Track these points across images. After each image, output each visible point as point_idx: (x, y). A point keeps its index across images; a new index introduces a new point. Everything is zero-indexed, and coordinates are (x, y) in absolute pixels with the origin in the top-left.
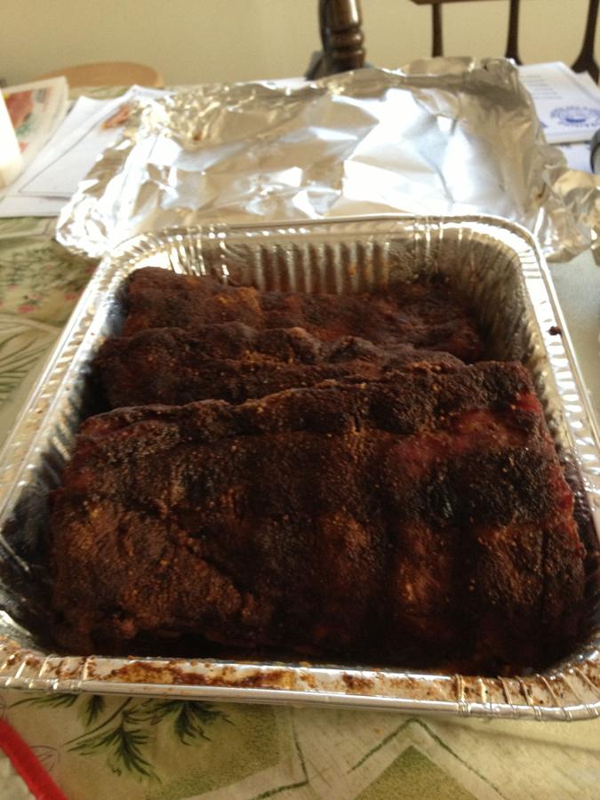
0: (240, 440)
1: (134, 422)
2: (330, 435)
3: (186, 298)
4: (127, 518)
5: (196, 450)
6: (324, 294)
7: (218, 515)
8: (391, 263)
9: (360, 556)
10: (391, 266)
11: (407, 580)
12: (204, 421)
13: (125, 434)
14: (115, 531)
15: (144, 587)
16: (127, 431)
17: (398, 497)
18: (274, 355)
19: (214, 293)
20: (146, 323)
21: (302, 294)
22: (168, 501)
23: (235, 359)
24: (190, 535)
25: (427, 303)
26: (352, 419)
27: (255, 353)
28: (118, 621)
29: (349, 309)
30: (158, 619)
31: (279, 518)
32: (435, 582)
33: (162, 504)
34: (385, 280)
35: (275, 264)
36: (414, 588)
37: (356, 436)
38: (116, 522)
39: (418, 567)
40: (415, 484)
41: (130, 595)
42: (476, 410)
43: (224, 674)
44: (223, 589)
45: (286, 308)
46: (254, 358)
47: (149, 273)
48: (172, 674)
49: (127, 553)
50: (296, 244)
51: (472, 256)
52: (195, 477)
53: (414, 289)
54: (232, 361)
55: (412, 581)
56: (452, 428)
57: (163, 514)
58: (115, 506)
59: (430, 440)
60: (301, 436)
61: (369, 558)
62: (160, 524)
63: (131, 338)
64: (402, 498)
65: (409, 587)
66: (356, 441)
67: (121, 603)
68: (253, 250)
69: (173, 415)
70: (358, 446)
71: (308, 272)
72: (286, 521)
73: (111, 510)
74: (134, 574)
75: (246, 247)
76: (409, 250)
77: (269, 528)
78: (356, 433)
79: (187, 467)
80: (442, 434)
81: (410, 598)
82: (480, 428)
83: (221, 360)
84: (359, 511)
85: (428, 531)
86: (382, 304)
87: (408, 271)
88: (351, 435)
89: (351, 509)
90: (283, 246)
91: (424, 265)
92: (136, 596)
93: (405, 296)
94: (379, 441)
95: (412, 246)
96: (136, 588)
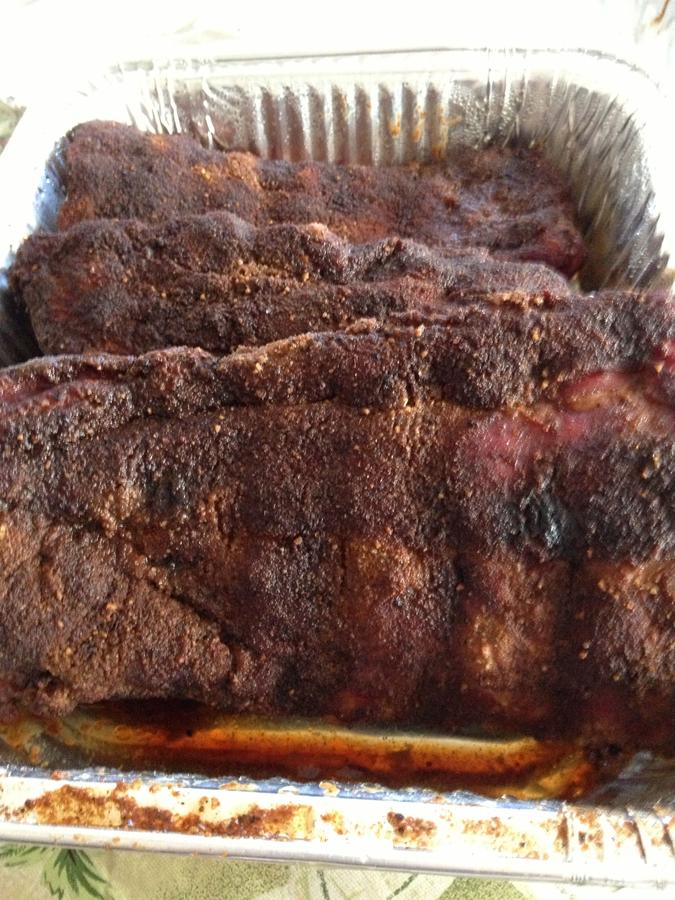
0: (226, 416)
1: (61, 381)
2: (367, 411)
3: (150, 170)
4: (55, 536)
5: (159, 430)
6: (354, 165)
7: (194, 534)
8: (452, 115)
9: (414, 602)
10: (454, 121)
11: (484, 640)
12: (170, 383)
13: (46, 403)
14: (35, 557)
15: (84, 642)
16: (48, 397)
17: (474, 515)
18: (281, 267)
19: (193, 162)
20: (90, 209)
21: (323, 165)
22: (117, 512)
23: (221, 273)
24: (152, 563)
25: (506, 181)
26: (402, 386)
27: (252, 264)
28: (45, 695)
29: (392, 189)
30: (106, 689)
31: (288, 542)
32: (527, 643)
33: (107, 515)
34: (443, 143)
35: (282, 117)
36: (495, 653)
37: (408, 414)
38: (35, 544)
39: (501, 619)
40: (501, 494)
41: (61, 657)
42: (599, 372)
43: (201, 809)
44: (203, 643)
45: (297, 186)
46: (251, 271)
47: (95, 129)
48: (120, 809)
49: (55, 595)
50: (314, 85)
51: (571, 109)
52: (158, 475)
53: (486, 159)
54: (217, 276)
55: (492, 641)
56: (561, 401)
57: (109, 530)
58: (34, 519)
59: (525, 421)
60: (323, 411)
61: (425, 606)
62: (104, 544)
63: (66, 234)
64: (480, 516)
65: (487, 651)
66: (409, 422)
67: (48, 668)
68: (250, 95)
69: (124, 373)
70: (412, 431)
71: (331, 130)
72: (298, 547)
73: (28, 525)
74: (65, 625)
75: (239, 90)
76: (480, 98)
77: (273, 556)
78: (409, 409)
79: (145, 457)
80: (544, 412)
81: (488, 667)
82: (605, 402)
83: (201, 274)
84: (412, 534)
85: (519, 567)
86: (439, 181)
87: (476, 131)
88: (402, 412)
89: (401, 532)
90: (294, 90)
91: (501, 120)
92: (71, 657)
93: (473, 170)
94: (445, 423)
95: (484, 92)
96: (70, 646)
